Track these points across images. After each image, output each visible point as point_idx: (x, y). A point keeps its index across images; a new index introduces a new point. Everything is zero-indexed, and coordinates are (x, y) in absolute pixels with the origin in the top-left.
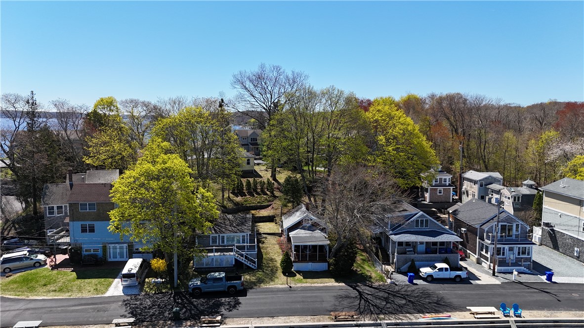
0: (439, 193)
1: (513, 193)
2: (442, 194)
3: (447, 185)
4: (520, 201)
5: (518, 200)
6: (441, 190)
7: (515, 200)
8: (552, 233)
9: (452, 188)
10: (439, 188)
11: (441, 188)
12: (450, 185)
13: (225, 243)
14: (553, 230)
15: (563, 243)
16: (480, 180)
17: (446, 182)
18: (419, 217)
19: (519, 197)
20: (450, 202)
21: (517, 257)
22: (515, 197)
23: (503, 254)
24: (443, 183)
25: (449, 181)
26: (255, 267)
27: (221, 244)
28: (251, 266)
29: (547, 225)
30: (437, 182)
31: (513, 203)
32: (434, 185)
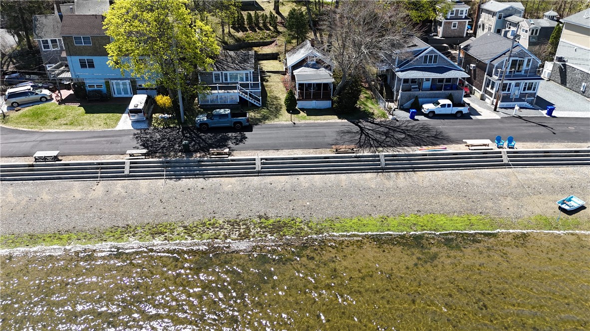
0: (454, 27)
1: (533, 26)
2: (456, 28)
3: (463, 17)
4: (538, 34)
5: (536, 33)
6: (456, 24)
7: (532, 34)
8: (563, 68)
9: (467, 21)
10: (454, 21)
11: (456, 22)
12: (466, 18)
13: (229, 81)
14: (565, 65)
15: (572, 78)
16: (499, 12)
17: (462, 14)
18: (428, 53)
19: (537, 30)
20: (463, 37)
21: (522, 92)
22: (533, 30)
23: (509, 90)
24: (459, 15)
25: (466, 13)
26: (260, 104)
27: (224, 82)
28: (255, 103)
29: (560, 59)
30: (453, 14)
31: (529, 37)
32: (449, 18)
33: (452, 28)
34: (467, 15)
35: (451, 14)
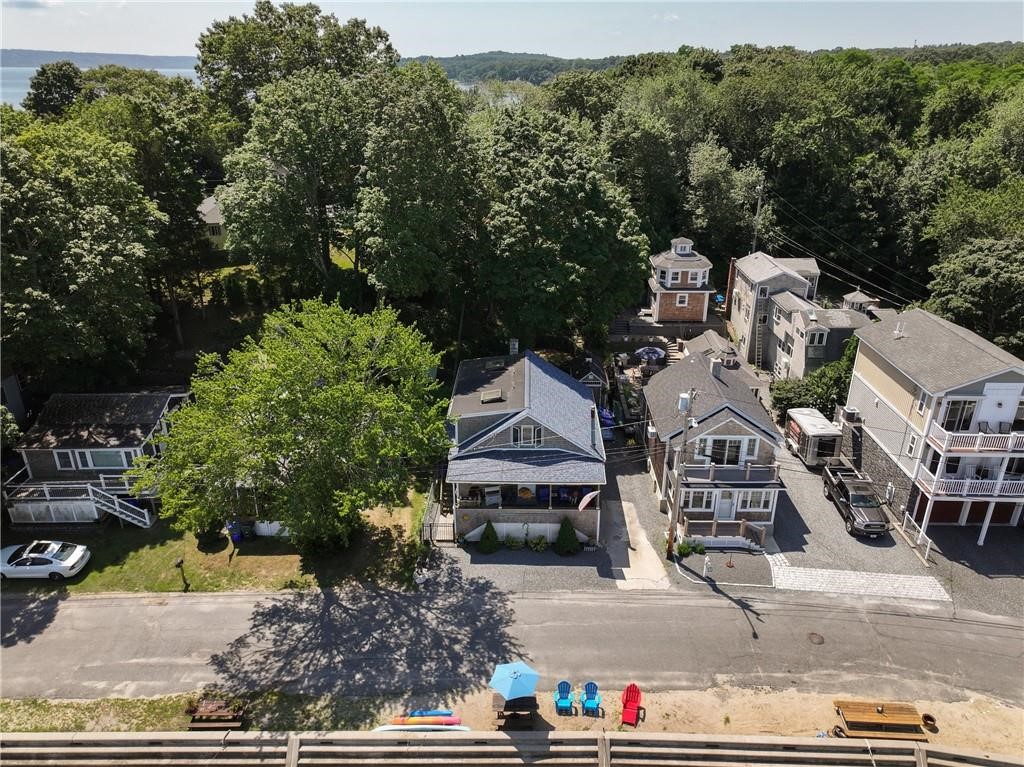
0: (681, 302)
1: (814, 325)
2: (686, 305)
3: (699, 286)
4: (824, 343)
5: (820, 342)
6: (684, 297)
7: (812, 341)
8: (858, 434)
9: (707, 293)
10: (680, 293)
11: (686, 294)
12: (704, 287)
13: (91, 466)
14: (860, 429)
15: (872, 463)
16: (760, 283)
17: (696, 279)
19: (821, 336)
20: (701, 322)
22: (813, 336)
24: (689, 281)
25: (704, 277)
26: (145, 524)
27: (80, 467)
28: (135, 522)
29: (851, 417)
30: (677, 279)
31: (807, 348)
32: (669, 286)
33: (678, 305)
34: (706, 280)
35: (673, 279)
